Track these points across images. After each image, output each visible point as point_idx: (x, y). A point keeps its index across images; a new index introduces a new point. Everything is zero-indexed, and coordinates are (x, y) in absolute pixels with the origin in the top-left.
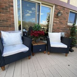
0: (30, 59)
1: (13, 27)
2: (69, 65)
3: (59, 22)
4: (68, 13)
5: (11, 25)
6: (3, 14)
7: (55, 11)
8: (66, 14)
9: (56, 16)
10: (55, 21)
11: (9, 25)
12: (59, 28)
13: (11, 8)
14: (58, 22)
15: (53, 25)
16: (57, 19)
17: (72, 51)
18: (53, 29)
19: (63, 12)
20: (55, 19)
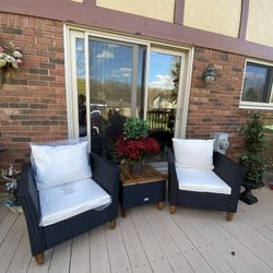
0: (113, 227)
1: (62, 123)
2: (233, 253)
3: (210, 100)
4: (241, 71)
5: (55, 118)
6: (34, 87)
7: (194, 68)
8: (234, 73)
9: (200, 81)
10: (196, 99)
11: (52, 118)
12: (210, 120)
13: (57, 67)
14: (205, 100)
15: (189, 112)
16: (204, 91)
17: (250, 201)
18: (188, 124)
19: (221, 67)
20: (197, 90)
